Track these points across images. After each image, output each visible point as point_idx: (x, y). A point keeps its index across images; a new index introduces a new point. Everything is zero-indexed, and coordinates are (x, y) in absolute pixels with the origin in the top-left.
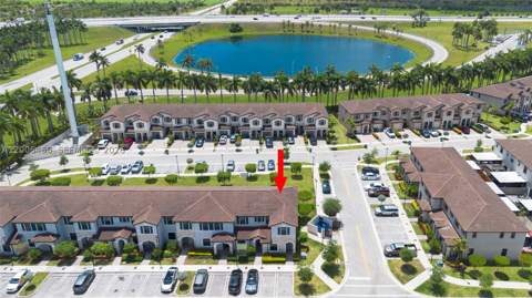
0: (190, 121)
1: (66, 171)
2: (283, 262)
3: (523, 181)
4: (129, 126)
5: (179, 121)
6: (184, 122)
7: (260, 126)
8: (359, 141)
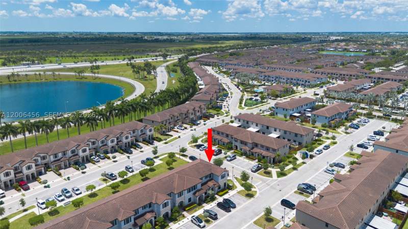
0: (64, 153)
1: (25, 210)
2: (227, 192)
3: (258, 130)
4: (17, 171)
5: (56, 156)
6: (60, 155)
7: (115, 142)
8: (172, 136)
